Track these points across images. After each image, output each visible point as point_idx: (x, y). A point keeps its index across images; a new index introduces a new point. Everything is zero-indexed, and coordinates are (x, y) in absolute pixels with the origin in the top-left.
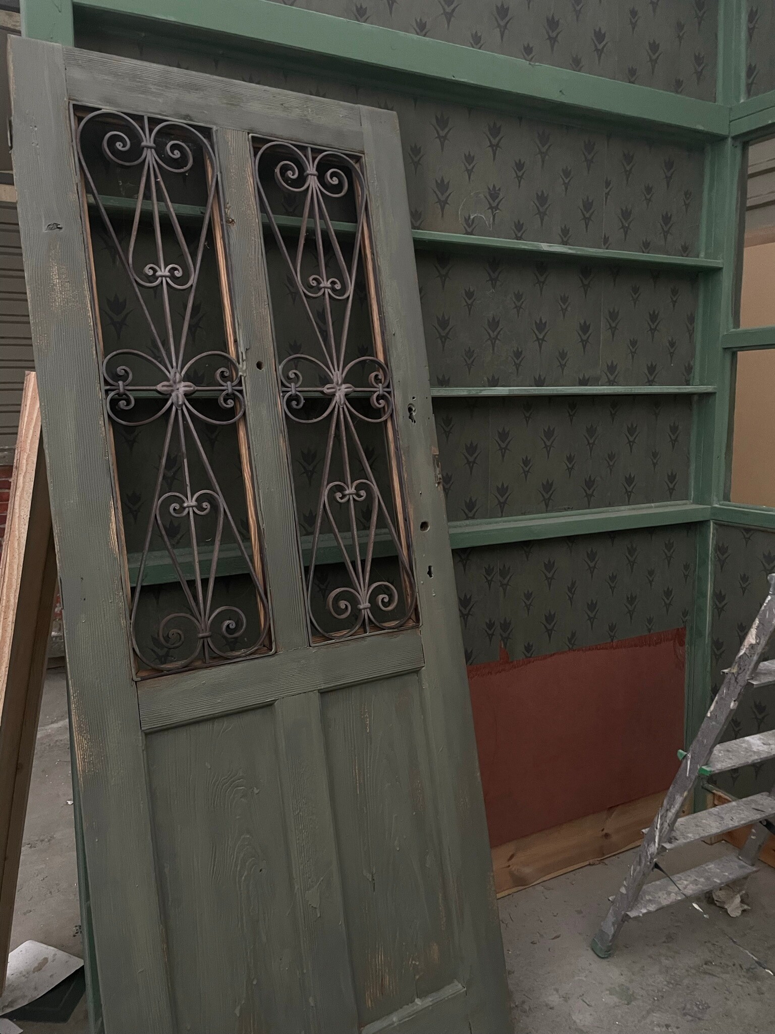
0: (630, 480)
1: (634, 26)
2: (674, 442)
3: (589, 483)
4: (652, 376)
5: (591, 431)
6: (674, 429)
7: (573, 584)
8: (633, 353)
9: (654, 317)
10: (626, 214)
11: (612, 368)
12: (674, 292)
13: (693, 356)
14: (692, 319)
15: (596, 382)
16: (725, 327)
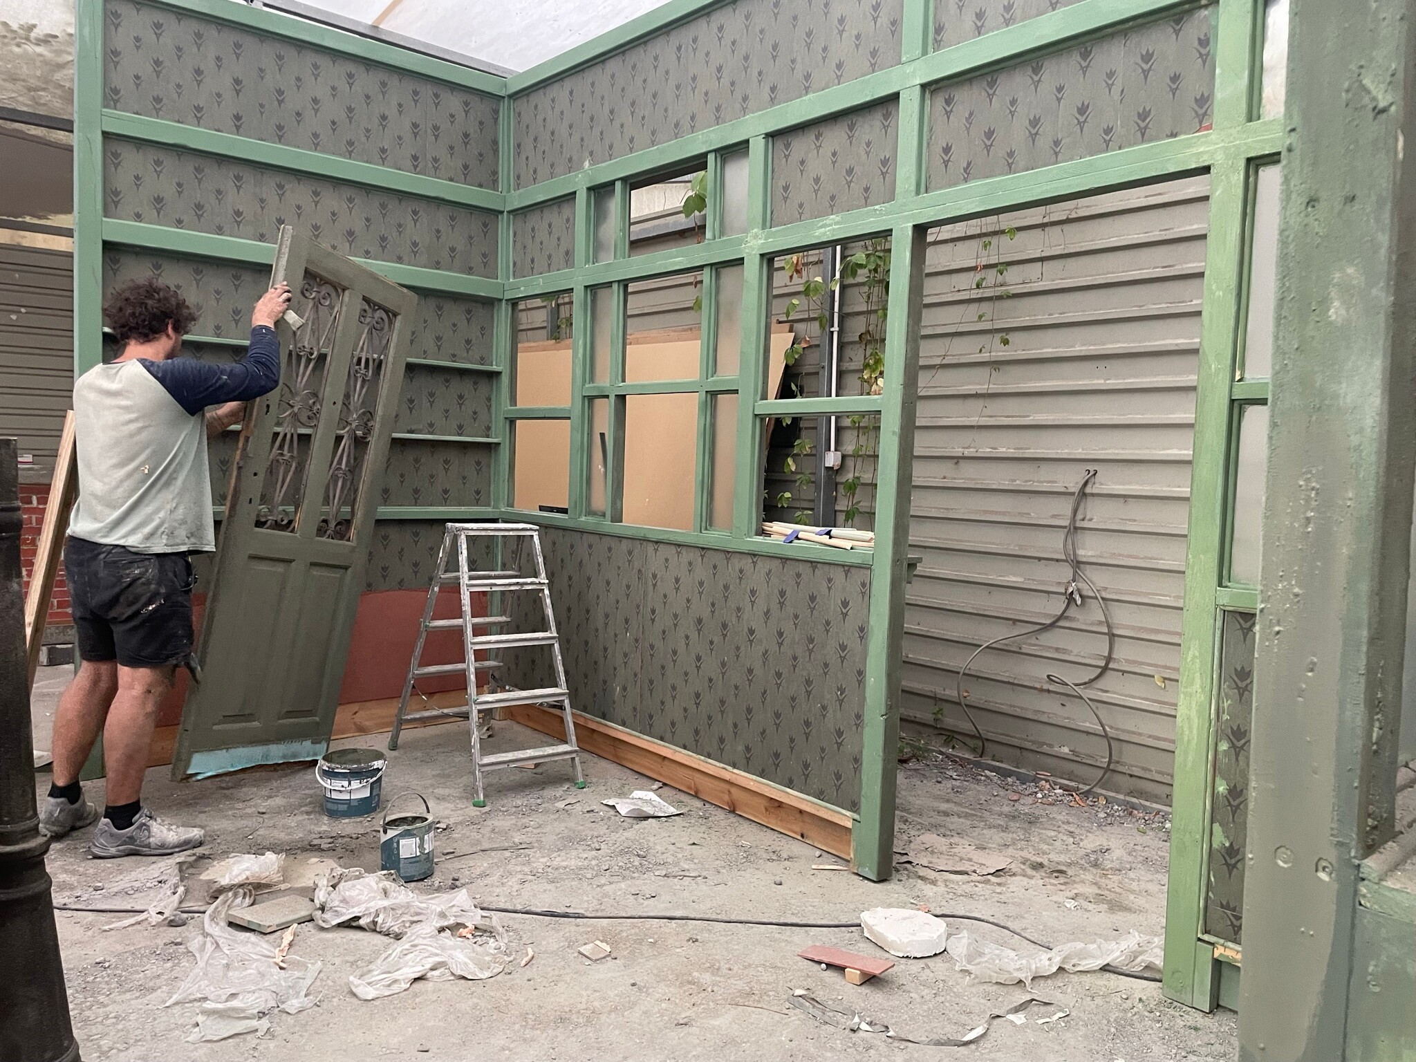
0: (446, 492)
1: (438, 238)
2: (478, 471)
3: (416, 491)
4: (460, 430)
5: (417, 461)
6: (478, 463)
7: (402, 550)
8: (446, 417)
9: (461, 397)
10: (439, 338)
11: (431, 425)
12: (475, 383)
13: (491, 422)
14: (489, 399)
15: (420, 432)
16: (506, 407)
